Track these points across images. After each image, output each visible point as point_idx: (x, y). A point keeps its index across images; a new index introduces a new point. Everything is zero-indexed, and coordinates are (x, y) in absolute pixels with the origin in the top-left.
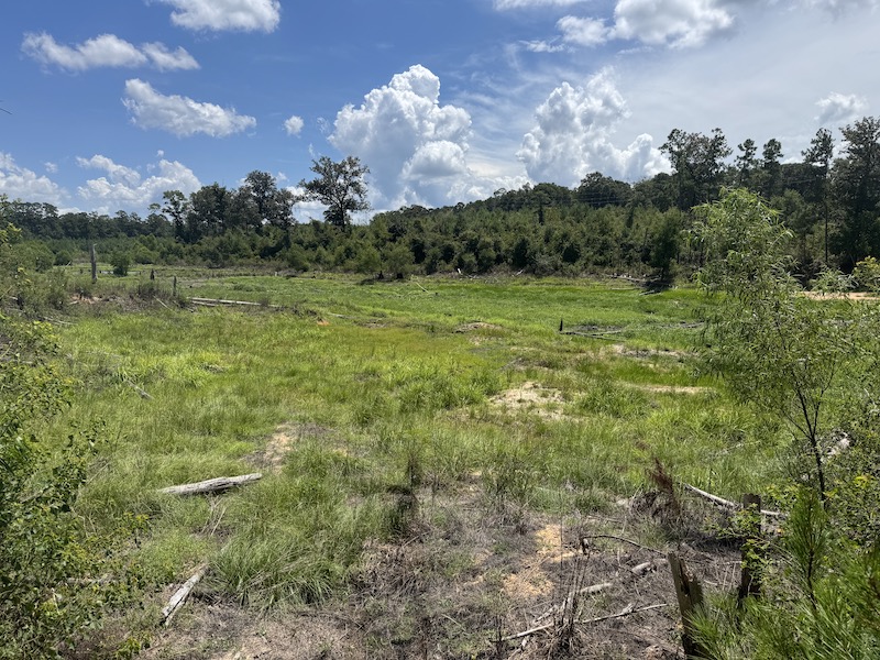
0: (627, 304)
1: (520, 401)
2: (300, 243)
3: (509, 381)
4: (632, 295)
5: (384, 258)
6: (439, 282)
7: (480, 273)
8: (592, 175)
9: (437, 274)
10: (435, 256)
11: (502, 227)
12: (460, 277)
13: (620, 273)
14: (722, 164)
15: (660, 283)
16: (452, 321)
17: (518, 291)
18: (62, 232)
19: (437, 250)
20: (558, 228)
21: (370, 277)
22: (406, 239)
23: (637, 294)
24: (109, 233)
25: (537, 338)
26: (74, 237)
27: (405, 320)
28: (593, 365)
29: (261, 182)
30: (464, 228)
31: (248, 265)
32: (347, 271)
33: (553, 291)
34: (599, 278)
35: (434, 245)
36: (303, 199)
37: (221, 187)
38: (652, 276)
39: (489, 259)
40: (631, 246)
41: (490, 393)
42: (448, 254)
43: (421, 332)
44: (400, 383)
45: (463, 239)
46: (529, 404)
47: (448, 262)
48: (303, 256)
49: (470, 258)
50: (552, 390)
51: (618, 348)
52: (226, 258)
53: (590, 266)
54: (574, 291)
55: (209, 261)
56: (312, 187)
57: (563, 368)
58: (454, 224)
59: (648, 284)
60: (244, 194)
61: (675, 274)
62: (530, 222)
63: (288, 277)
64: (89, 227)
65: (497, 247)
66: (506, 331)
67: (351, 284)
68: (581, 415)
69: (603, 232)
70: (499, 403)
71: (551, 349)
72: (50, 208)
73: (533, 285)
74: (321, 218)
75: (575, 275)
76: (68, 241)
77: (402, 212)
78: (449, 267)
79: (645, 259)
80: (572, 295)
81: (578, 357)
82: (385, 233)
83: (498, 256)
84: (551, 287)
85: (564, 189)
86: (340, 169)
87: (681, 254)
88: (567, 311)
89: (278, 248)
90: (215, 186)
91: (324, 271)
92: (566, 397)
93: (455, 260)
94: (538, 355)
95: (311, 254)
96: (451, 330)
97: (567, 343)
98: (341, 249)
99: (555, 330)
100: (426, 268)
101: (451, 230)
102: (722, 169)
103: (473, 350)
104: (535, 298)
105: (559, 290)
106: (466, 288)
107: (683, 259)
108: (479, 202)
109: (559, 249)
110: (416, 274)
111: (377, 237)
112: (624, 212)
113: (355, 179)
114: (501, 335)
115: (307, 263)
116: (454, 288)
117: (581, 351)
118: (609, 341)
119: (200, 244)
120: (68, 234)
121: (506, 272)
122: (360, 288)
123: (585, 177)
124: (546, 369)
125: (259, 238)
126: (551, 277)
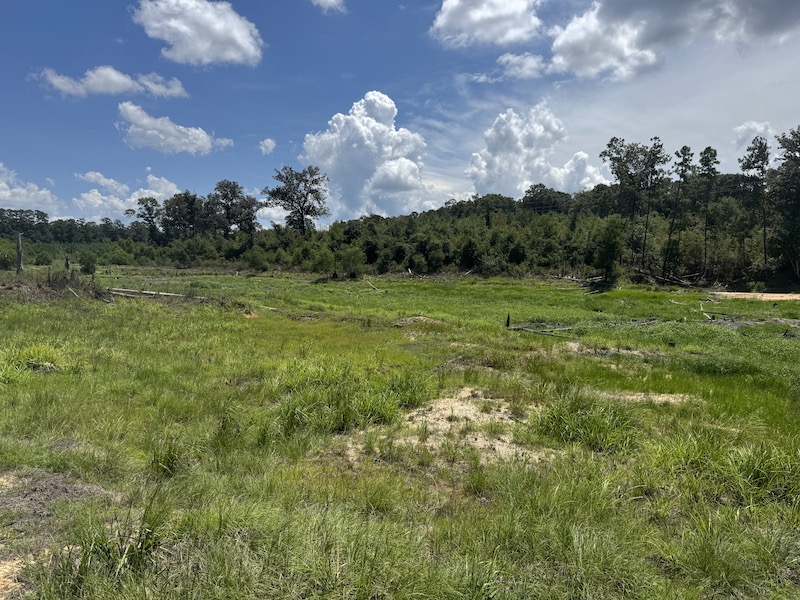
0: (574, 303)
1: (450, 419)
2: (263, 245)
3: (441, 387)
4: (578, 295)
5: (338, 258)
6: (390, 281)
7: (429, 273)
8: (536, 186)
9: (389, 273)
10: (387, 256)
11: (450, 230)
12: (410, 276)
13: (564, 273)
14: (661, 171)
15: (604, 284)
16: (391, 315)
17: (465, 289)
18: (51, 236)
19: (388, 251)
20: (504, 231)
21: (324, 276)
22: (360, 241)
23: (582, 294)
24: (94, 238)
25: (481, 334)
26: (61, 240)
27: (343, 314)
28: (547, 365)
29: (229, 189)
30: (414, 231)
31: (213, 265)
32: (303, 271)
33: (499, 290)
34: (544, 278)
35: (386, 246)
36: (266, 205)
37: (192, 194)
38: (596, 277)
39: (438, 260)
40: (575, 249)
42: (399, 255)
43: (355, 326)
45: (414, 241)
46: (462, 425)
47: (399, 262)
48: (263, 257)
49: (420, 259)
50: (497, 401)
51: (574, 346)
52: (193, 259)
53: (535, 267)
54: (520, 291)
55: (177, 261)
56: (276, 194)
57: (511, 368)
58: (405, 228)
59: (591, 284)
60: (213, 202)
61: (619, 275)
62: (478, 226)
63: (249, 276)
64: (74, 231)
65: (446, 249)
66: (447, 325)
67: (306, 283)
69: (547, 236)
70: (420, 422)
71: (497, 346)
72: (42, 215)
73: (480, 285)
74: (283, 224)
75: (521, 276)
76: (56, 245)
77: (361, 220)
78: (400, 267)
79: (588, 261)
80: (518, 294)
81: (528, 355)
82: (340, 236)
83: (447, 257)
84: (498, 286)
85: (510, 200)
86: (301, 177)
87: (623, 256)
88: (514, 308)
89: (242, 250)
90: (187, 194)
91: (283, 270)
92: (517, 414)
93: (406, 261)
94: (481, 353)
95: (272, 256)
97: (514, 339)
98: (298, 250)
99: (501, 326)
100: (379, 269)
101: (402, 232)
102: (661, 175)
104: (482, 296)
105: (506, 289)
106: (415, 286)
107: (625, 261)
108: (431, 211)
109: (505, 250)
110: (369, 273)
111: (333, 239)
112: (567, 219)
113: (315, 187)
114: (440, 329)
115: (267, 264)
116: (404, 287)
117: (531, 349)
118: (561, 339)
119: (171, 246)
120: (57, 239)
121: (454, 272)
122: (313, 287)
123: (529, 188)
124: (491, 369)
125: (225, 241)
126: (498, 277)
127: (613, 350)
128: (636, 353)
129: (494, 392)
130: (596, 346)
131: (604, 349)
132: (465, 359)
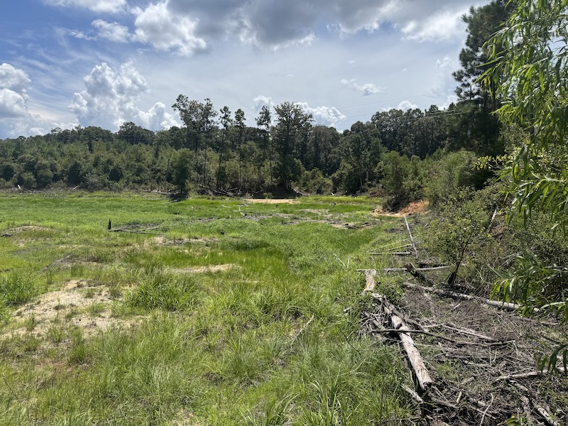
0: (160, 209)
1: (57, 308)
4: (163, 203)
7: (38, 188)
8: (128, 124)
11: (57, 153)
12: (20, 191)
13: (153, 188)
14: (212, 121)
15: (180, 196)
17: (73, 202)
23: (166, 202)
25: (86, 237)
28: (140, 255)
30: (22, 153)
33: (103, 201)
34: (138, 192)
38: (174, 191)
39: (47, 177)
40: (159, 171)
42: (7, 173)
45: (22, 160)
46: (68, 311)
47: (7, 180)
49: (28, 176)
50: (99, 288)
51: (159, 240)
53: (131, 183)
54: (120, 201)
57: (112, 261)
58: (13, 149)
59: (172, 196)
61: (189, 189)
62: (82, 150)
65: (53, 168)
66: (56, 232)
68: (132, 314)
69: (138, 160)
70: (27, 315)
71: (100, 245)
73: (86, 197)
75: (120, 190)
78: (9, 183)
79: (169, 180)
80: (118, 204)
81: (125, 249)
83: (55, 175)
84: (101, 198)
85: (108, 132)
87: (191, 177)
88: (114, 214)
92: (115, 295)
93: (15, 178)
94: (87, 251)
97: (115, 238)
99: (105, 230)
101: (9, 154)
102: (213, 124)
103: (17, 252)
104: (89, 207)
105: (108, 200)
106: (25, 200)
107: (193, 180)
108: (38, 137)
109: (106, 170)
112: (152, 149)
114: (50, 235)
116: (13, 201)
117: (128, 245)
118: (150, 235)
121: (63, 188)
123: (122, 125)
124: (95, 264)
126: (101, 191)
127: (186, 240)
128: (200, 240)
129: (97, 280)
130: (175, 238)
131: (180, 240)
132: (73, 257)
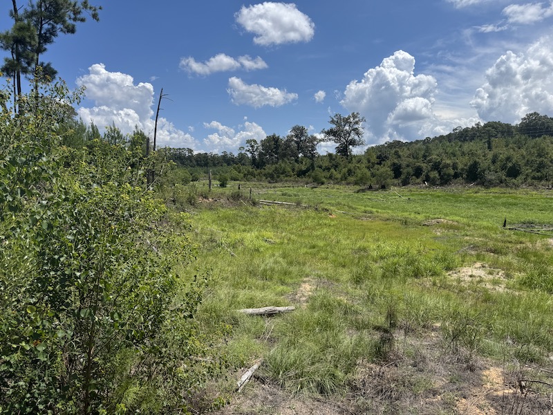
1: (471, 276)
2: (320, 167)
3: (463, 261)
5: (373, 175)
6: (411, 191)
7: (442, 184)
8: (531, 115)
9: (410, 185)
10: (408, 174)
11: (459, 153)
12: (426, 187)
16: (420, 217)
17: (470, 197)
18: (195, 163)
19: (410, 170)
20: (503, 153)
21: (363, 187)
22: (389, 163)
24: (218, 163)
25: (485, 232)
26: (200, 166)
27: (386, 216)
28: (532, 253)
29: (300, 131)
30: (430, 155)
31: (290, 181)
32: (348, 184)
33: (498, 198)
34: (536, 188)
35: (408, 166)
36: (323, 140)
37: (277, 136)
39: (449, 175)
41: (448, 269)
42: (418, 172)
43: (397, 224)
44: (382, 258)
45: (430, 161)
46: (478, 279)
47: (418, 177)
48: (322, 174)
49: (434, 174)
50: (497, 270)
52: (278, 177)
53: (529, 180)
54: (516, 198)
55: (269, 179)
56: (329, 133)
57: (506, 254)
58: (423, 152)
60: (290, 140)
62: (481, 149)
63: (313, 188)
64: (208, 161)
65: (455, 167)
66: (461, 225)
67: (350, 192)
68: (520, 289)
69: (540, 156)
70: (455, 276)
71: (496, 240)
72: (190, 151)
73: (482, 193)
74: (333, 152)
75: (517, 186)
76: (198, 168)
77: (386, 145)
78: (418, 180)
80: (514, 201)
82: (374, 159)
83: (456, 173)
84: (497, 195)
85: (508, 126)
86: (347, 121)
88: (509, 212)
89: (308, 170)
90: (274, 136)
91: (334, 184)
92: (508, 276)
93: (423, 176)
94: (486, 244)
95: (327, 174)
96: (419, 224)
97: (509, 236)
98: (345, 170)
99: (500, 227)
100: (402, 182)
101: (420, 156)
103: (436, 238)
104: (485, 203)
105: (503, 197)
106: (431, 195)
108: (442, 137)
109: (504, 167)
110: (395, 185)
111: (369, 162)
113: (356, 126)
114: (457, 228)
115: (324, 179)
116: (422, 195)
118: (545, 236)
119: (264, 169)
120: (198, 165)
121: (462, 184)
122: (356, 195)
123: (525, 116)
124: (492, 254)
125: (297, 165)
126: (497, 188)
129: (495, 265)
132: (475, 247)
